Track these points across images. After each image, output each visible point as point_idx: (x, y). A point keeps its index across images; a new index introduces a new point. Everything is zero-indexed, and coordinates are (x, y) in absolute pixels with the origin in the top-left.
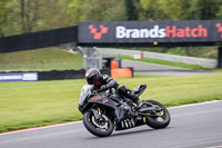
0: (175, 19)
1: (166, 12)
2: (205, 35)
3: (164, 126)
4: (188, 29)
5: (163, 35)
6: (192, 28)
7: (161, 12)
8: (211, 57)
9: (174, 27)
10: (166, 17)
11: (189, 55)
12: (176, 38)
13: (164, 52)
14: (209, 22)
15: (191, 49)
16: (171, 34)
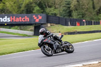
0: (14, 13)
1: (10, 10)
2: (28, 21)
3: (72, 52)
4: (20, 18)
5: (9, 21)
6: (22, 17)
7: (8, 10)
8: (31, 30)
9: (14, 17)
10: (10, 12)
11: (21, 30)
12: (15, 22)
13: (10, 28)
14: (30, 15)
15: (22, 27)
16: (13, 20)
